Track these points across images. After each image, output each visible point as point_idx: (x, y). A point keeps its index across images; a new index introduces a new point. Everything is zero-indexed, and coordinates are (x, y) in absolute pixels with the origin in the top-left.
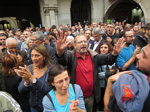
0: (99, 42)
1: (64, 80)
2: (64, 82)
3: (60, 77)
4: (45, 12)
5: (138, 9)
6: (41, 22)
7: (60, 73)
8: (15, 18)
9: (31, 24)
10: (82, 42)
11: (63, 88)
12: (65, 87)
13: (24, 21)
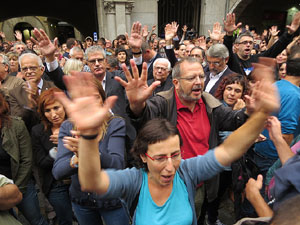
0: (221, 74)
1: (169, 156)
2: (170, 159)
3: (162, 147)
4: (106, 7)
6: (96, 29)
7: (164, 139)
8: (46, 19)
9: (76, 31)
10: (194, 77)
11: (165, 173)
12: (169, 172)
13: (62, 26)
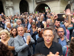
4: (7, 8)
5: (47, 7)
